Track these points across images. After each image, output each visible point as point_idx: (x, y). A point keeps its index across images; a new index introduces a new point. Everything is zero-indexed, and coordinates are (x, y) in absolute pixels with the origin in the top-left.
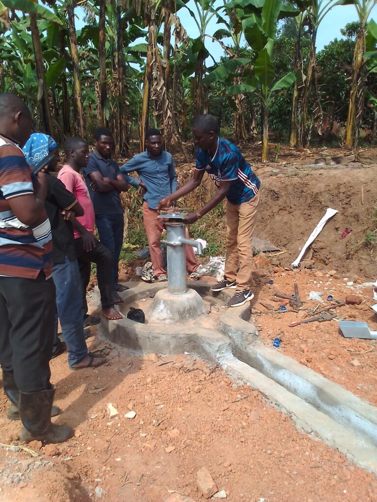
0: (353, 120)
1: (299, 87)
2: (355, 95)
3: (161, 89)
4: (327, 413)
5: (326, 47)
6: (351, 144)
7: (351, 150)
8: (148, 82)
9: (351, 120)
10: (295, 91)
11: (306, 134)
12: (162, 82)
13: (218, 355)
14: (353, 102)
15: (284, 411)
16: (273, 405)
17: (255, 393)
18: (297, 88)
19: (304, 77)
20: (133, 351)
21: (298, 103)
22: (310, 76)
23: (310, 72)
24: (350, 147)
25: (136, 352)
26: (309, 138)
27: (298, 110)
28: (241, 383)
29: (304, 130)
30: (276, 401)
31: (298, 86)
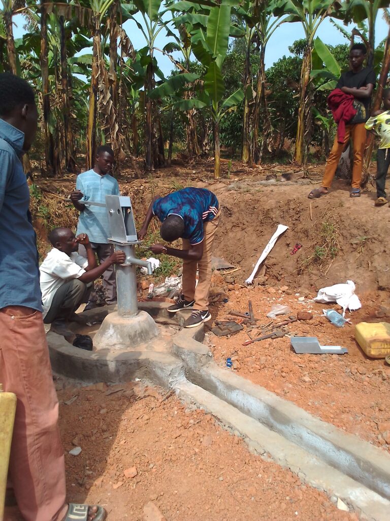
0: (302, 137)
1: (250, 104)
2: (303, 112)
3: (108, 102)
4: (280, 432)
5: (275, 64)
6: (301, 160)
7: (300, 166)
8: (93, 94)
9: (301, 137)
10: (246, 108)
11: (258, 150)
12: (109, 95)
13: (171, 380)
14: (302, 119)
15: (237, 433)
16: (226, 428)
17: (209, 417)
18: (248, 104)
19: (254, 94)
20: (80, 381)
21: (249, 119)
22: (260, 93)
23: (260, 89)
24: (300, 164)
25: (83, 382)
26: (261, 154)
27: (249, 126)
28: (194, 407)
29: (256, 147)
30: (229, 423)
31: (248, 102)
